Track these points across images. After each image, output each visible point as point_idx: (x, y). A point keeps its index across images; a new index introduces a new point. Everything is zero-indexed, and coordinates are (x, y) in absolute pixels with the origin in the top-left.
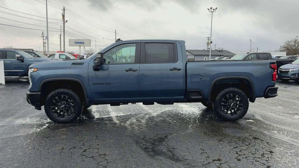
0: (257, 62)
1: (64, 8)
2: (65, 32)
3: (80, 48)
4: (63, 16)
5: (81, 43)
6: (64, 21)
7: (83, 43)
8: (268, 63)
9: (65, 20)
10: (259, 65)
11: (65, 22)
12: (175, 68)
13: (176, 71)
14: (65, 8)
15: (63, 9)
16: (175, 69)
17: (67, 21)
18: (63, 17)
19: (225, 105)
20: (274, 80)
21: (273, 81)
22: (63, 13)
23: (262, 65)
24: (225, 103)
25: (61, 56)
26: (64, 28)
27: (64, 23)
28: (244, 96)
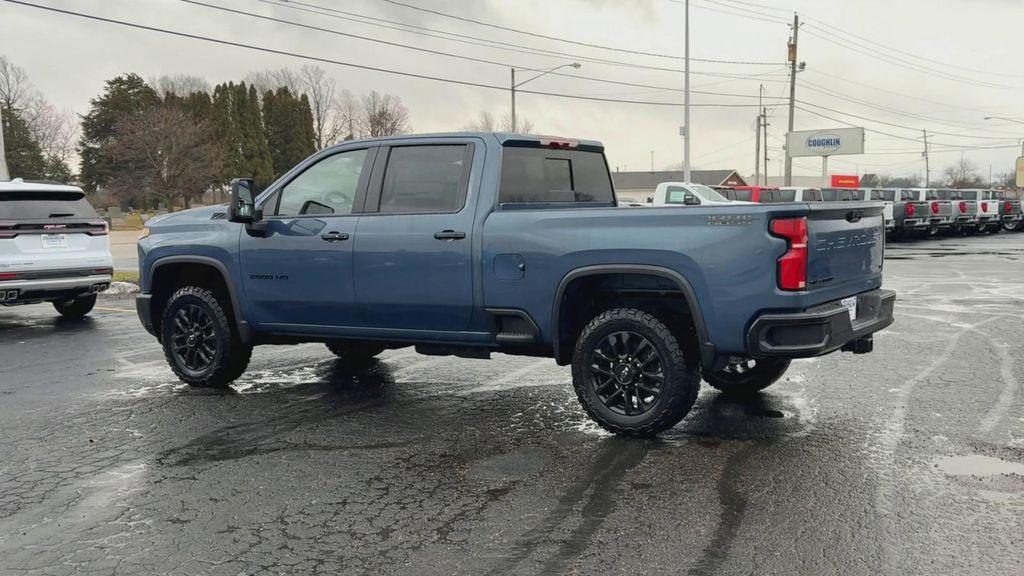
0: (715, 213)
1: (796, 18)
2: (796, 103)
3: (825, 163)
4: (793, 48)
5: (828, 142)
6: (795, 66)
7: (838, 142)
8: (763, 213)
9: (798, 63)
10: (724, 223)
11: (797, 69)
12: (449, 231)
13: (451, 240)
14: (800, 21)
15: (792, 22)
16: (449, 235)
17: (803, 65)
18: (790, 52)
19: (604, 374)
20: (784, 286)
21: (782, 290)
22: (792, 36)
23: (736, 222)
24: (604, 364)
25: (673, 194)
26: (792, 89)
27: (794, 72)
28: (667, 342)
